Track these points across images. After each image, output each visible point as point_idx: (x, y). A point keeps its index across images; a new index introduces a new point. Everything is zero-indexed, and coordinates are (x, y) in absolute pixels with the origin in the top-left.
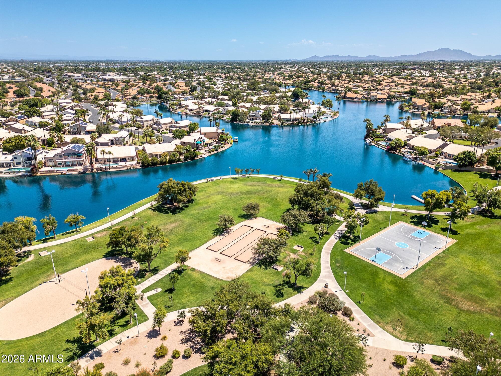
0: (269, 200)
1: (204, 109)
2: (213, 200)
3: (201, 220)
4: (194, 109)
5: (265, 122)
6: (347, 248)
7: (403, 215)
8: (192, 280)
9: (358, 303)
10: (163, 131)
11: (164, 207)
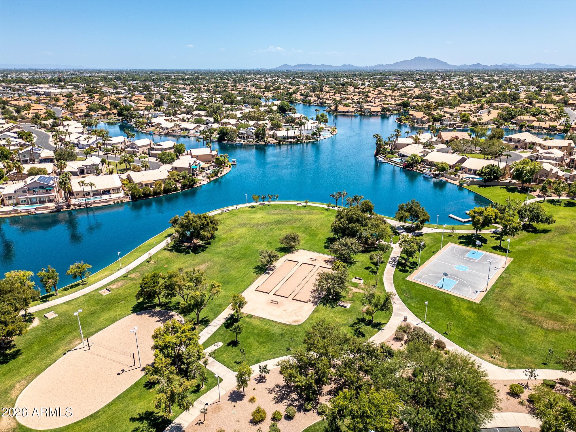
0: (303, 229)
1: (181, 127)
2: (238, 233)
3: (234, 258)
4: (169, 127)
5: (260, 140)
6: (408, 276)
7: (450, 236)
8: (254, 328)
9: (445, 334)
10: (141, 154)
11: (182, 246)
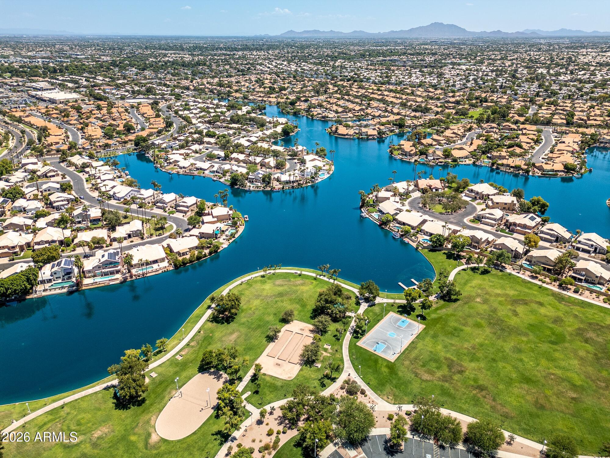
0: (297, 300)
1: (196, 166)
2: (254, 305)
3: (253, 329)
4: (186, 166)
5: (266, 186)
6: (358, 341)
7: (393, 306)
9: (368, 384)
10: (169, 209)
11: (218, 318)
